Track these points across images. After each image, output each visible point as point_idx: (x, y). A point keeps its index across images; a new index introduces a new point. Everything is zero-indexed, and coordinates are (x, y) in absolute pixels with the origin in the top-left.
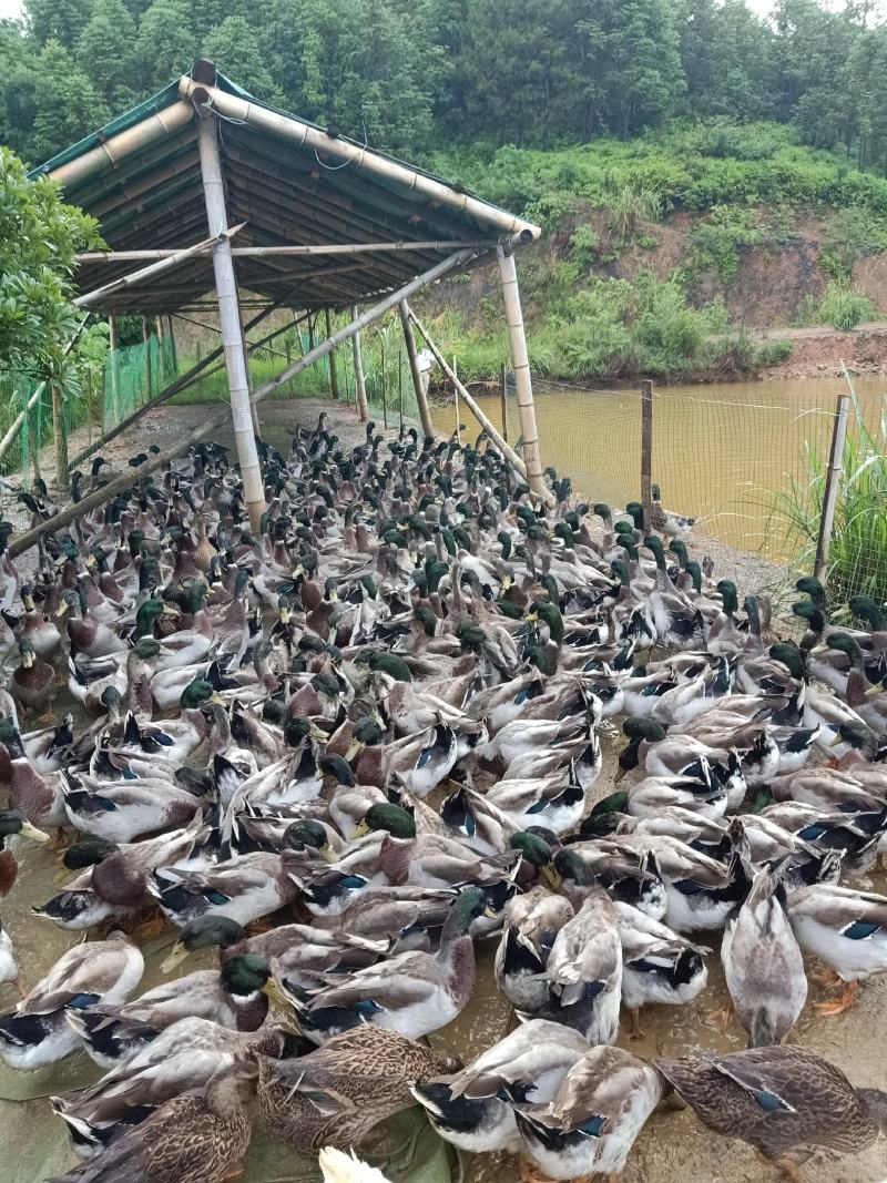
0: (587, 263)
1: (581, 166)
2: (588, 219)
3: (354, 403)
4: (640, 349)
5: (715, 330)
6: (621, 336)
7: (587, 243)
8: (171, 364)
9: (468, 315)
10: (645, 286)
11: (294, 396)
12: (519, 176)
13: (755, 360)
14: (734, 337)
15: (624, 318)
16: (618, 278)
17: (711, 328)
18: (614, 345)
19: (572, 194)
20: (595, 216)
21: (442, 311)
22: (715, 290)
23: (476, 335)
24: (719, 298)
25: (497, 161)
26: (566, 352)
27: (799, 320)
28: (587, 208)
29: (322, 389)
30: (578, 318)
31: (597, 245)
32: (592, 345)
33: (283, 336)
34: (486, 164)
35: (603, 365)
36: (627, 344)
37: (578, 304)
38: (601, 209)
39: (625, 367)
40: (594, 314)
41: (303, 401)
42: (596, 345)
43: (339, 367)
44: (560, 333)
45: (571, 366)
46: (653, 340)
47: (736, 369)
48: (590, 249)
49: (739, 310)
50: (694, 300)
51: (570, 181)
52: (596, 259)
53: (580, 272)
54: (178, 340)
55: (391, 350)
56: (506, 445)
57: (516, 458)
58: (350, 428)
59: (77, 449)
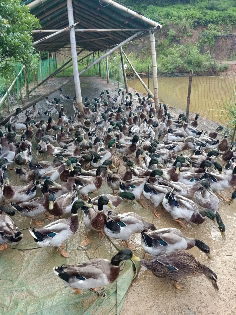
0: (172, 40)
1: (171, 12)
2: (173, 27)
3: (105, 78)
4: (186, 65)
5: (207, 61)
6: (180, 62)
7: (172, 34)
8: (55, 66)
9: (137, 54)
10: (188, 47)
11: (89, 76)
12: (154, 14)
13: (218, 69)
14: (212, 63)
15: (182, 56)
16: (180, 44)
17: (206, 60)
18: (179, 64)
19: (168, 20)
20: (175, 26)
21: (130, 53)
22: (208, 49)
23: (139, 60)
24: (209, 51)
25: (148, 10)
26: (165, 66)
27: (231, 59)
28: (173, 24)
29: (97, 74)
30: (168, 56)
31: (175, 35)
32: (172, 64)
33: (86, 59)
34: (144, 10)
35: (175, 70)
36: (182, 64)
37: (168, 52)
38: (177, 24)
39: (181, 70)
40: (173, 54)
41: (91, 77)
43: (102, 68)
44: (163, 60)
45: (166, 70)
46: (190, 63)
47: (212, 71)
48: (173, 36)
49: (214, 55)
50: (202, 52)
51: (168, 16)
52: (175, 39)
53: (170, 42)
54: (57, 59)
55: (116, 63)
56: (148, 90)
57: (151, 94)
58: (104, 85)
59: (30, 88)
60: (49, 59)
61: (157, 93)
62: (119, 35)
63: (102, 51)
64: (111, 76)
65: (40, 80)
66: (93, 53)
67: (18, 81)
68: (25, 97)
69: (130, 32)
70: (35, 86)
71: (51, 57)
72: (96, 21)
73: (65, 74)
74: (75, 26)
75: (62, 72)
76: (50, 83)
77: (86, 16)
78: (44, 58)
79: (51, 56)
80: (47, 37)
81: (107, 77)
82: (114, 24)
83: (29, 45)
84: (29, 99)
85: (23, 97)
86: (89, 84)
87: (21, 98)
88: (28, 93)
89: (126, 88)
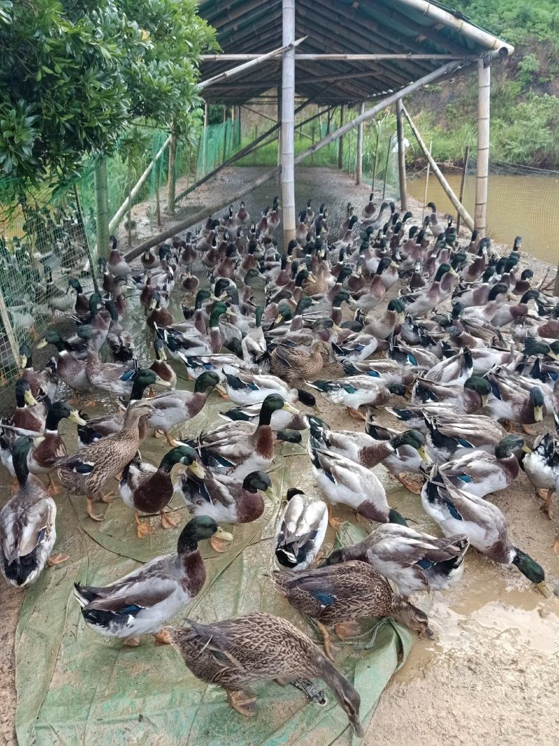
0: (528, 82)
1: (534, 9)
2: (534, 50)
3: (353, 172)
6: (546, 138)
7: (531, 68)
8: (237, 141)
9: (436, 116)
11: (313, 165)
12: (487, 16)
15: (550, 124)
16: (550, 94)
18: (541, 143)
19: (525, 31)
20: (539, 48)
21: (419, 111)
23: (440, 130)
25: (473, 5)
26: (504, 146)
28: (535, 42)
29: (332, 161)
30: (516, 122)
31: (538, 70)
32: (523, 142)
34: (465, 7)
35: (530, 158)
36: (550, 144)
37: (517, 112)
38: (545, 43)
39: (546, 160)
40: (529, 119)
41: (319, 169)
42: (527, 142)
44: (501, 132)
45: (506, 156)
48: (532, 73)
51: (524, 21)
52: (536, 80)
53: (522, 89)
54: (243, 123)
55: (382, 137)
56: (460, 206)
57: (467, 215)
58: (349, 190)
59: (179, 190)
60: (224, 123)
61: (484, 216)
62: (399, 68)
63: (350, 107)
64: (367, 168)
65: (201, 174)
66: (328, 110)
67: (154, 173)
68: (166, 209)
69: (428, 62)
70: (190, 185)
71: (229, 119)
72: (345, 34)
73: (258, 160)
74: (297, 47)
75: (251, 155)
76: (222, 180)
77: (323, 23)
78: (214, 121)
79: (231, 117)
80: (229, 73)
81: (358, 170)
82: (390, 43)
83: (191, 91)
84: (174, 214)
85: (162, 210)
86: (313, 185)
87: (158, 211)
88: (174, 201)
89: (402, 198)
